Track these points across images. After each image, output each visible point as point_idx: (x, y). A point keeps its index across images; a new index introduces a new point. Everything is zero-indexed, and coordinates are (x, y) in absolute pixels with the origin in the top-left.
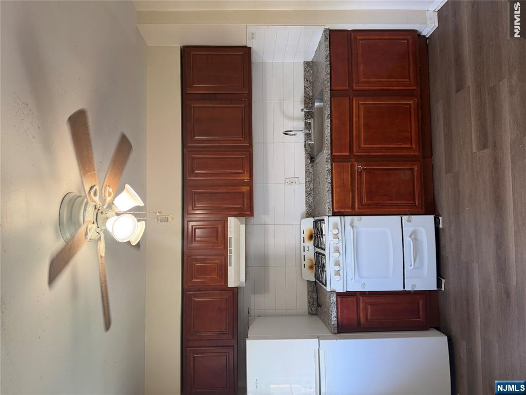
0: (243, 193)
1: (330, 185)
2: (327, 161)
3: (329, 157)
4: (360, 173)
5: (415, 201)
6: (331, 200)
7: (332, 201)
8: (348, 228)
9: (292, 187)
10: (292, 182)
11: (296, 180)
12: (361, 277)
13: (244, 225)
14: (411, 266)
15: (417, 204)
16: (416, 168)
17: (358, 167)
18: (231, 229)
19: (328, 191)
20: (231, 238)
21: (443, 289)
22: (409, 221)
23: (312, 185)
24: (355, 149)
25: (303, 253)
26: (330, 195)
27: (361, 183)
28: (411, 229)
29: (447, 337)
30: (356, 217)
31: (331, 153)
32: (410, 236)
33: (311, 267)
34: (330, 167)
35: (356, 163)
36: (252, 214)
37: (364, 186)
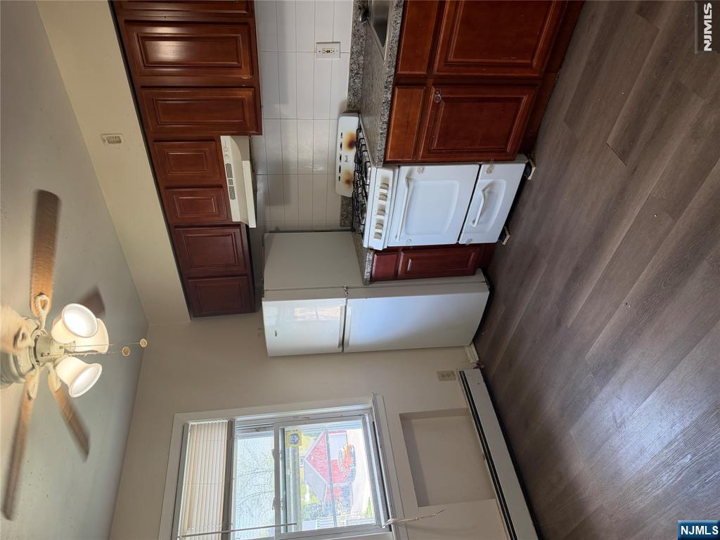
0: (242, 101)
1: (385, 126)
2: (386, 87)
3: (391, 79)
4: (436, 106)
5: (506, 146)
6: (384, 147)
7: (386, 149)
8: (403, 181)
9: (328, 59)
10: (328, 52)
11: (336, 47)
12: (407, 234)
13: (249, 162)
14: (474, 222)
15: (508, 150)
16: (525, 99)
17: (435, 95)
18: (227, 153)
19: (382, 134)
20: (229, 165)
21: (504, 243)
22: (489, 171)
23: (362, 58)
24: (436, 65)
25: (338, 163)
26: (384, 140)
27: (436, 120)
28: (488, 181)
29: (489, 292)
30: (416, 168)
31: (396, 71)
32: (484, 190)
33: (348, 182)
34: (389, 96)
35: (433, 90)
36: (259, 131)
37: (439, 124)
